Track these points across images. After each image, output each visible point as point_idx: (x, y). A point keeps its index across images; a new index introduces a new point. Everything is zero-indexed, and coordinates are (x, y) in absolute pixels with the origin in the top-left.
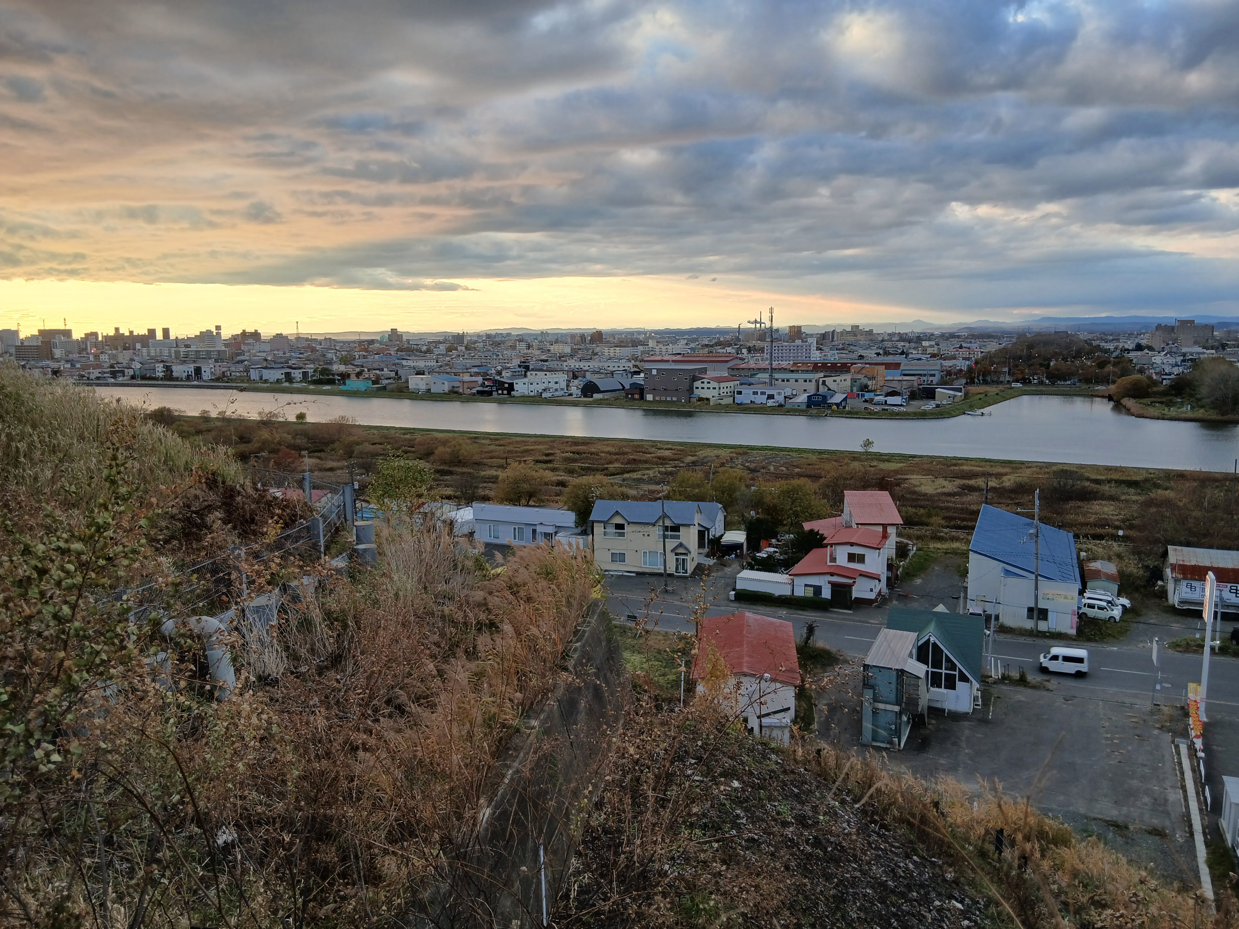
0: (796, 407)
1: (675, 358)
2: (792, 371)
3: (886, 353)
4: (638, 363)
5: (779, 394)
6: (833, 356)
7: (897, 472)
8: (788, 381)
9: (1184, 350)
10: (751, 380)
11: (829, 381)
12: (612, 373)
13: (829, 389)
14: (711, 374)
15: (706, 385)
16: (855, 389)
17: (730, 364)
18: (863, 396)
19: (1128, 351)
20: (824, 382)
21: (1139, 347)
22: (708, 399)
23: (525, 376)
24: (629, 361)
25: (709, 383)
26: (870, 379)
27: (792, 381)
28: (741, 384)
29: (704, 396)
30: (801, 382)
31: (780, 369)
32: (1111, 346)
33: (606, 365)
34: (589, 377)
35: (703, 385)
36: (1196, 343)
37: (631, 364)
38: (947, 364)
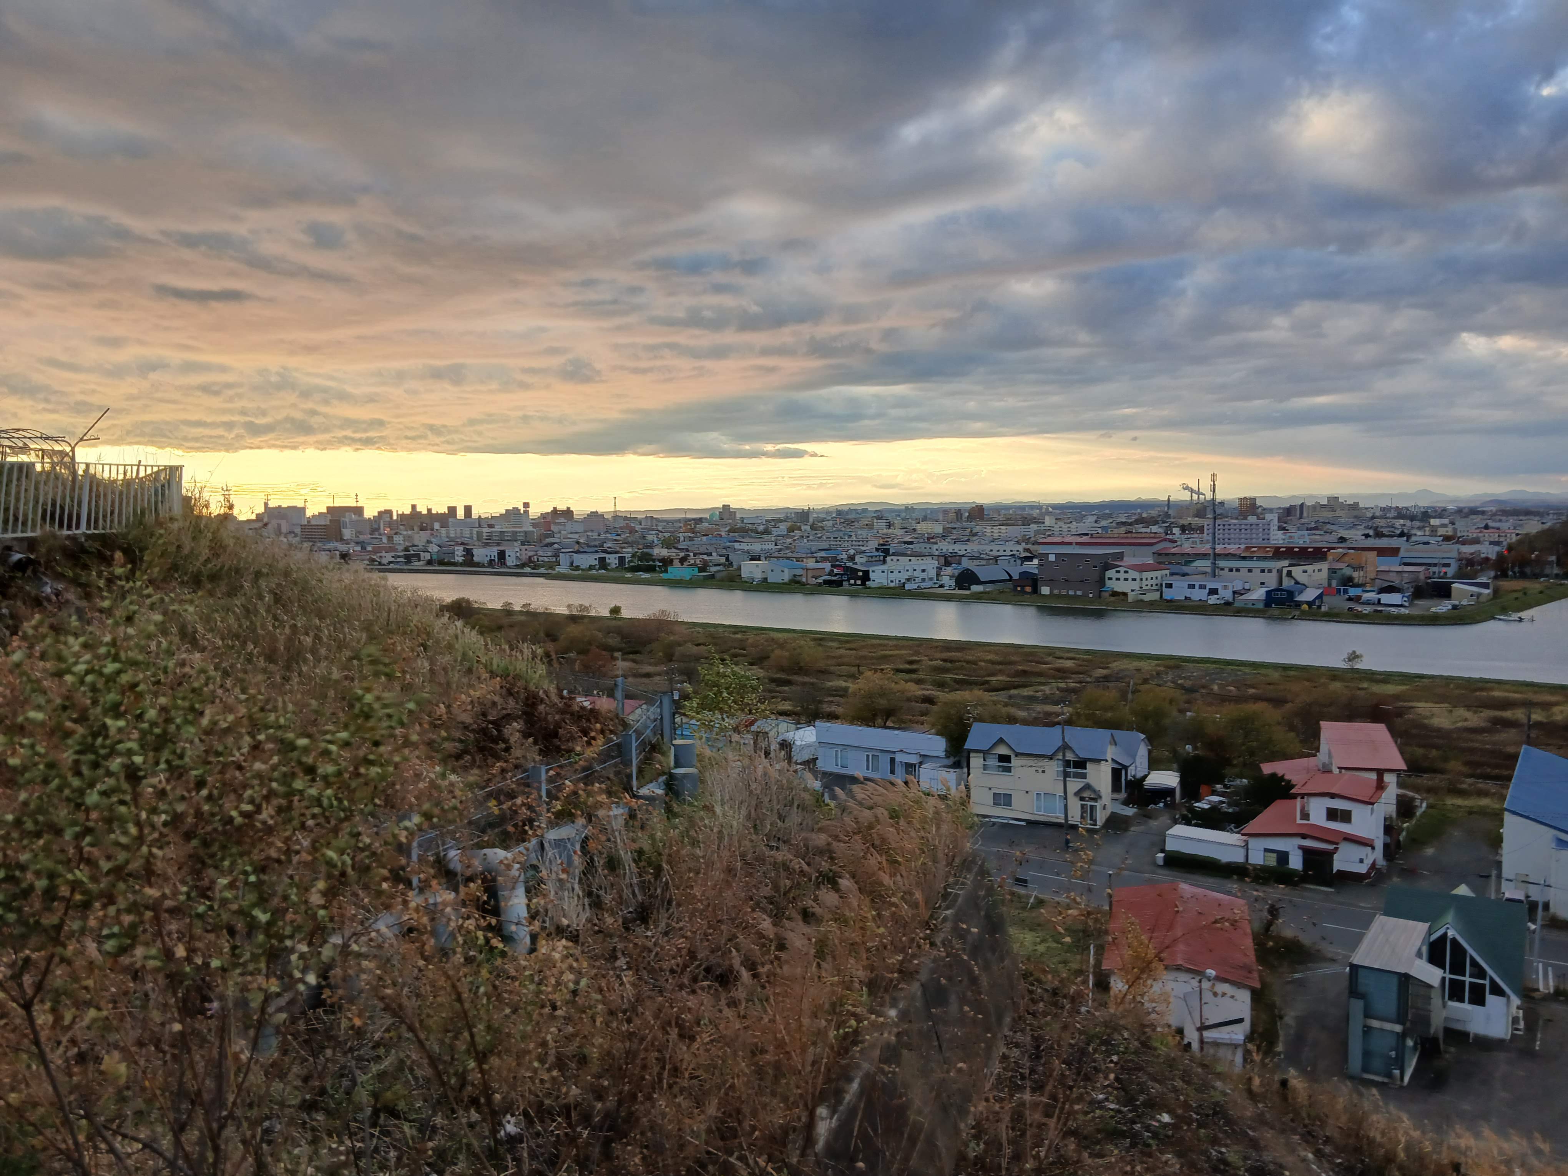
0: (1250, 606)
1: (1079, 540)
2: (1244, 558)
3: (1379, 535)
4: (1029, 546)
5: (1225, 587)
6: (1301, 539)
7: (1397, 697)
8: (1238, 570)
10: (1186, 569)
11: (1297, 571)
12: (996, 559)
13: (1297, 583)
14: (1128, 560)
15: (1122, 575)
16: (1334, 583)
17: (1156, 548)
18: (1346, 591)
20: (1289, 574)
22: (1125, 594)
23: (884, 562)
24: (1018, 543)
25: (1126, 572)
26: (1355, 569)
27: (1244, 572)
28: (1172, 574)
29: (1120, 590)
30: (1257, 572)
31: (1227, 555)
33: (987, 548)
34: (966, 563)
35: (1118, 575)
37: (1020, 548)
38: (1467, 549)
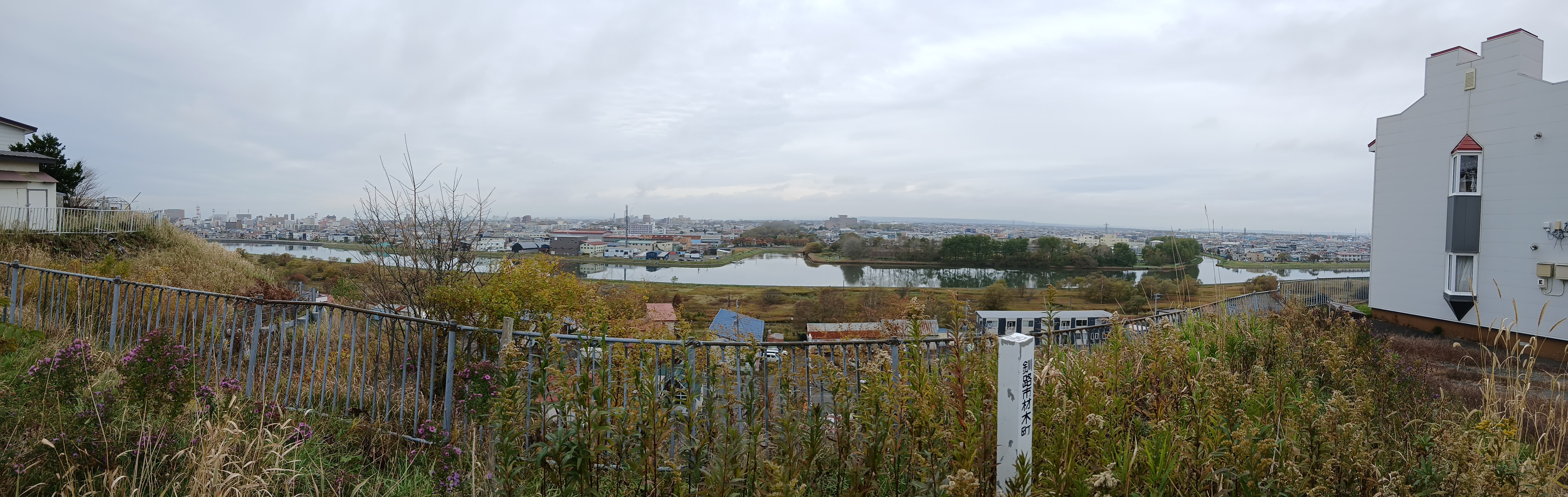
0: (640, 260)
1: (570, 231)
2: (640, 239)
3: (696, 231)
4: (549, 234)
5: (630, 252)
6: (664, 232)
7: (689, 293)
8: (637, 244)
9: (841, 229)
10: (615, 244)
11: (660, 245)
12: (533, 239)
13: (660, 250)
14: (589, 240)
15: (587, 246)
16: (675, 250)
17: (604, 235)
18: (679, 253)
19: (816, 230)
20: (657, 245)
21: (821, 228)
22: (588, 254)
23: (479, 240)
24: (544, 232)
25: (589, 245)
26: (683, 244)
27: (639, 245)
28: (609, 246)
29: (586, 253)
30: (644, 245)
31: (633, 238)
32: (808, 227)
33: (529, 234)
34: (518, 241)
35: (585, 246)
36: (847, 226)
37: (545, 234)
38: (725, 236)
